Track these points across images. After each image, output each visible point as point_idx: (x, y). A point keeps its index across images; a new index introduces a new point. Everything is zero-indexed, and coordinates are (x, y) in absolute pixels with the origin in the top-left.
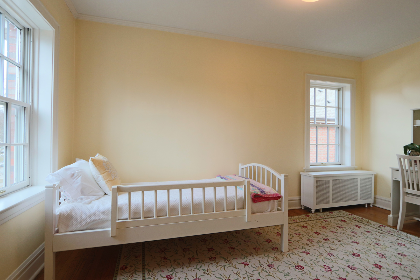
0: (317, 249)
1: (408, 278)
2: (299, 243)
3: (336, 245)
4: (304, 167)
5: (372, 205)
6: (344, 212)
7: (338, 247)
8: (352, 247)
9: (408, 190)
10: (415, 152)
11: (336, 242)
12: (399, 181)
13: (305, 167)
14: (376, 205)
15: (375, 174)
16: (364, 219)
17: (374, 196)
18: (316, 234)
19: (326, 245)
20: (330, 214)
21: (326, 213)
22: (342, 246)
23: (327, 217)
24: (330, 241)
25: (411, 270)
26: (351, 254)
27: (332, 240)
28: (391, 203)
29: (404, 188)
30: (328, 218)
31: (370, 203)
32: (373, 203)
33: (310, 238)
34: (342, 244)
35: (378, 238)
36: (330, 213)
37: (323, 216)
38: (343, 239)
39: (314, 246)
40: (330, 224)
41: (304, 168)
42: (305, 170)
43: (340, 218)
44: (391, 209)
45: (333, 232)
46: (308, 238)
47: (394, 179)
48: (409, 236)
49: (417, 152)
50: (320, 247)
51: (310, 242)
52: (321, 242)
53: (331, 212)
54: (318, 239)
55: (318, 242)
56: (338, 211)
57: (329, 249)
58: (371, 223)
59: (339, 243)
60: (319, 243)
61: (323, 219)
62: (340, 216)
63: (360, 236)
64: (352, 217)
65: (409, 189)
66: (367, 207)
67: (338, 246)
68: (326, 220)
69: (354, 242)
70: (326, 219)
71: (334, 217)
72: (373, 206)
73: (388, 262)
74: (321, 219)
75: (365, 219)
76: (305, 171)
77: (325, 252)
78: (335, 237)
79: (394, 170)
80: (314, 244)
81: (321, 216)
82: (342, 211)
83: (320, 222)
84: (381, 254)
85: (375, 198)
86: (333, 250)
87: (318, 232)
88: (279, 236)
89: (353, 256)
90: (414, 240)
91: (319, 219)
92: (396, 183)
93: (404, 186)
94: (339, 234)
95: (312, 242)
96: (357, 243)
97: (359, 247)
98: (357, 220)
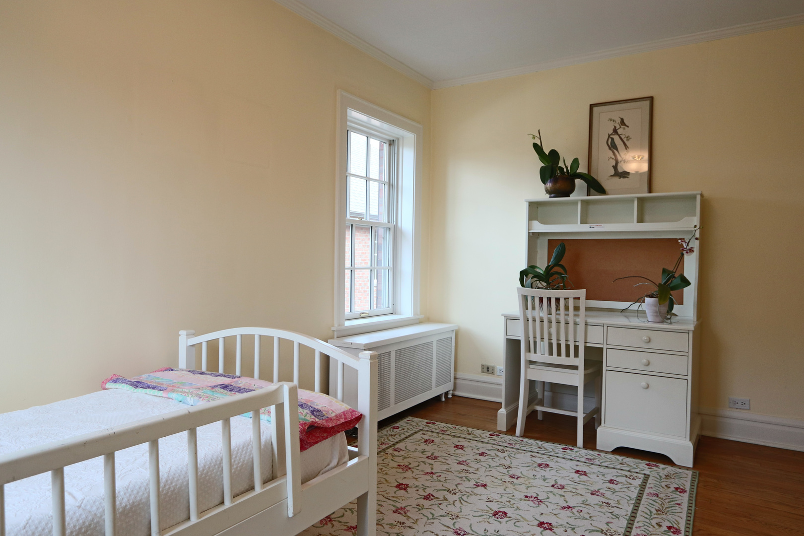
0: (427, 528)
1: (597, 531)
2: (382, 526)
3: (454, 503)
4: (333, 326)
5: (451, 395)
6: (416, 420)
7: (461, 508)
8: (482, 497)
9: (533, 357)
10: (538, 282)
11: (451, 498)
12: (519, 341)
13: (336, 325)
14: (458, 393)
15: (457, 328)
16: (457, 427)
17: (454, 374)
18: (401, 489)
19: (438, 512)
20: (395, 430)
21: (386, 430)
22: (467, 504)
23: (395, 441)
24: (437, 498)
25: (589, 513)
26: (491, 515)
27: (440, 495)
28: (503, 388)
29: (528, 354)
30: (397, 443)
31: (448, 391)
32: (452, 391)
33: (399, 505)
34: (463, 497)
35: (507, 463)
36: (394, 428)
37: (387, 440)
38: (456, 486)
39: (416, 522)
40: (411, 456)
41: (333, 329)
42: (335, 333)
43: (418, 436)
44: (502, 400)
45: (427, 473)
46: (394, 506)
47: (509, 337)
48: (542, 445)
49: (543, 283)
50: (429, 521)
51: (404, 514)
52: (424, 506)
53: (395, 425)
54: (414, 503)
55: (420, 510)
56: (405, 420)
57: (447, 519)
58: (474, 433)
59: (456, 497)
60: (422, 511)
61: (390, 446)
62: (416, 433)
63: (477, 469)
64: (436, 429)
65: (535, 354)
66: (444, 399)
67: (457, 503)
68: (398, 448)
69: (477, 485)
70: (396, 447)
71: (406, 438)
72: (453, 395)
73: (552, 510)
74: (387, 448)
75: (462, 428)
76: (336, 337)
77: (446, 528)
78: (439, 485)
79: (509, 318)
80: (415, 518)
81: (382, 441)
82: (410, 418)
83: (390, 457)
84: (532, 497)
85: (455, 378)
86: (458, 519)
87: (401, 482)
88: (326, 524)
89: (498, 520)
90: (551, 450)
91: (384, 450)
92: (513, 346)
93: (528, 350)
94: (443, 476)
95: (408, 514)
96: (485, 486)
97: (492, 492)
98: (448, 432)
